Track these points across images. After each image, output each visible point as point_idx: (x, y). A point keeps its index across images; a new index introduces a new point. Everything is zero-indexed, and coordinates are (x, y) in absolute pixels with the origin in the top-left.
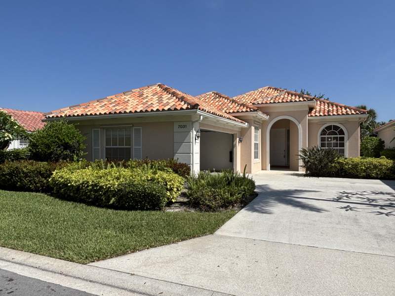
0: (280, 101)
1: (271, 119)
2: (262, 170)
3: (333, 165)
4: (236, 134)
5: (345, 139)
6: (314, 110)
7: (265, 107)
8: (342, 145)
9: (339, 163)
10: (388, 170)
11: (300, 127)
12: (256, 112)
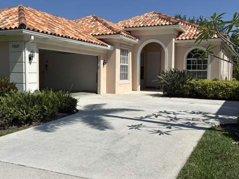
0: (149, 25)
1: (141, 43)
2: (133, 90)
3: (185, 86)
4: (100, 56)
5: (209, 62)
6: (183, 34)
7: (137, 31)
8: (205, 67)
9: (190, 84)
10: (233, 91)
11: (166, 50)
12: (118, 35)
